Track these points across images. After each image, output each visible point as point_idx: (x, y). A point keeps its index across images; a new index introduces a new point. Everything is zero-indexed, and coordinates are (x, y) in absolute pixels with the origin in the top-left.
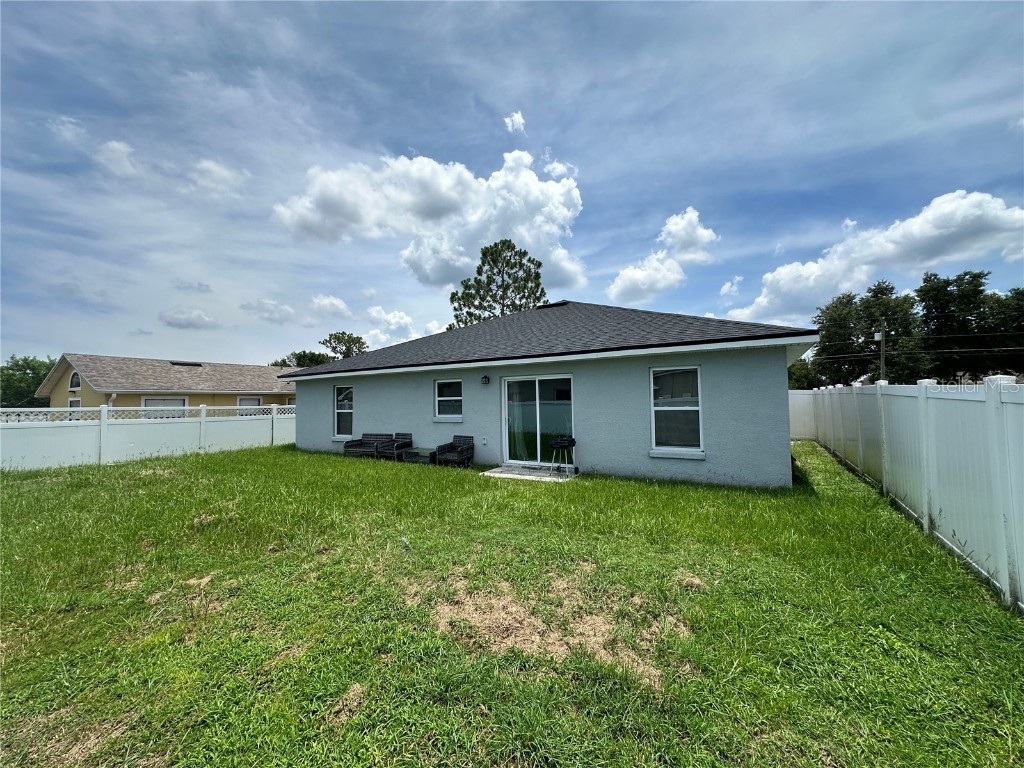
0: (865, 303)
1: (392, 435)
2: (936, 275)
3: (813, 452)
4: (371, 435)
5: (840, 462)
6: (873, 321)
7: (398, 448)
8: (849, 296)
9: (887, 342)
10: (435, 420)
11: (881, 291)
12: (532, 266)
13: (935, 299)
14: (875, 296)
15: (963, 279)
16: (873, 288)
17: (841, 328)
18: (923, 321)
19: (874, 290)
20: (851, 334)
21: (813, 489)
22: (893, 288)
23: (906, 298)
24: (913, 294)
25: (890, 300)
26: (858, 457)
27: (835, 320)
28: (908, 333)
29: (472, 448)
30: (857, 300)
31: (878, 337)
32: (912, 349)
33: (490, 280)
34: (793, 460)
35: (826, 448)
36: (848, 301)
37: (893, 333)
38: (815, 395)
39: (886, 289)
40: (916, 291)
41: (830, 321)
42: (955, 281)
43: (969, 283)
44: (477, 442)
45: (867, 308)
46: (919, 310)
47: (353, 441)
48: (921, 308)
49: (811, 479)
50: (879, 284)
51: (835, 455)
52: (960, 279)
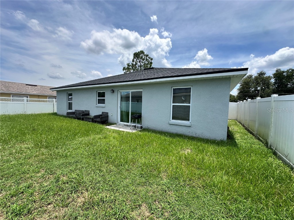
0: (256, 78)
1: (83, 111)
2: (280, 69)
3: (236, 124)
4: (77, 110)
5: (246, 129)
6: (258, 84)
7: (82, 115)
8: (251, 75)
9: (261, 90)
10: (97, 106)
11: (261, 74)
12: (150, 60)
13: (279, 77)
14: (259, 75)
15: (289, 71)
16: (259, 73)
17: (247, 85)
18: (274, 84)
19: (259, 74)
20: (250, 87)
21: (235, 142)
22: (265, 73)
23: (269, 77)
24: (272, 75)
25: (264, 77)
26: (255, 128)
27: (246, 83)
28: (268, 88)
29: (108, 116)
30: (253, 77)
31: (259, 88)
32: (269, 93)
33: (136, 64)
34: (228, 128)
35: (240, 123)
36: (251, 77)
37: (263, 88)
38: (238, 104)
39: (263, 73)
40: (273, 74)
41: (244, 83)
42: (286, 71)
43: (291, 72)
44: (110, 115)
45: (256, 79)
46: (273, 81)
47: (72, 112)
48: (274, 80)
49: (235, 136)
50: (261, 72)
51: (244, 126)
52: (288, 71)
